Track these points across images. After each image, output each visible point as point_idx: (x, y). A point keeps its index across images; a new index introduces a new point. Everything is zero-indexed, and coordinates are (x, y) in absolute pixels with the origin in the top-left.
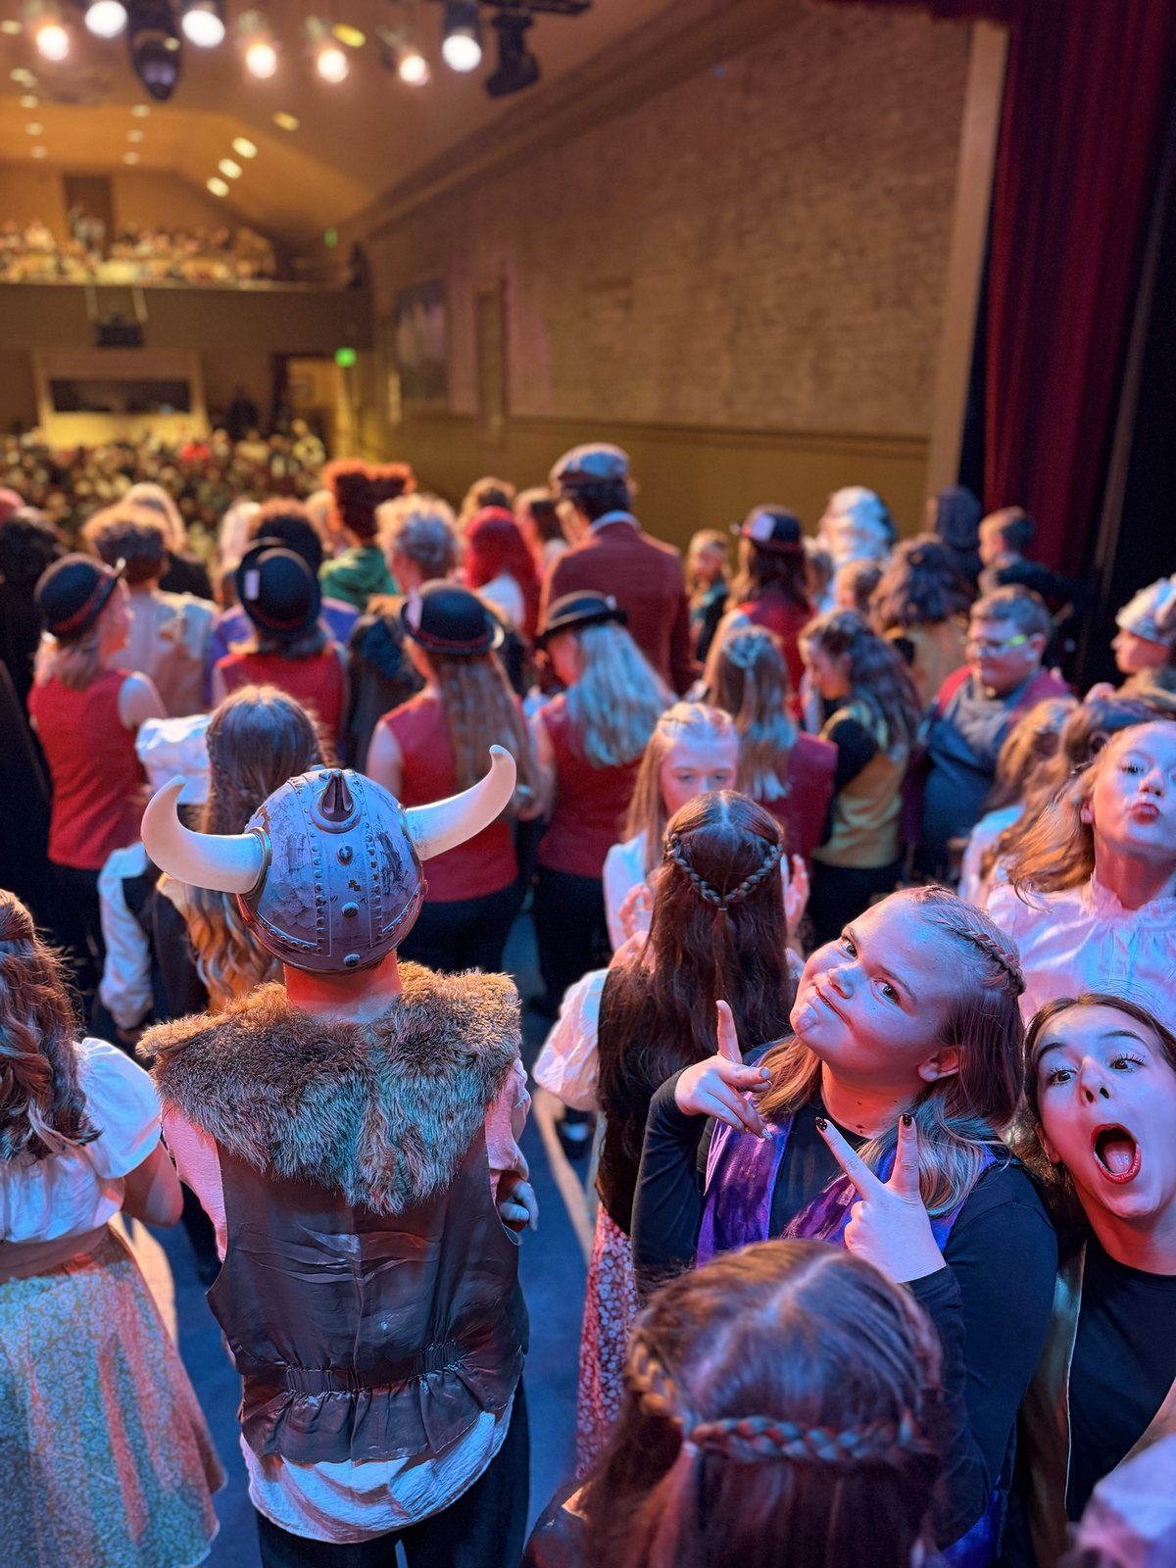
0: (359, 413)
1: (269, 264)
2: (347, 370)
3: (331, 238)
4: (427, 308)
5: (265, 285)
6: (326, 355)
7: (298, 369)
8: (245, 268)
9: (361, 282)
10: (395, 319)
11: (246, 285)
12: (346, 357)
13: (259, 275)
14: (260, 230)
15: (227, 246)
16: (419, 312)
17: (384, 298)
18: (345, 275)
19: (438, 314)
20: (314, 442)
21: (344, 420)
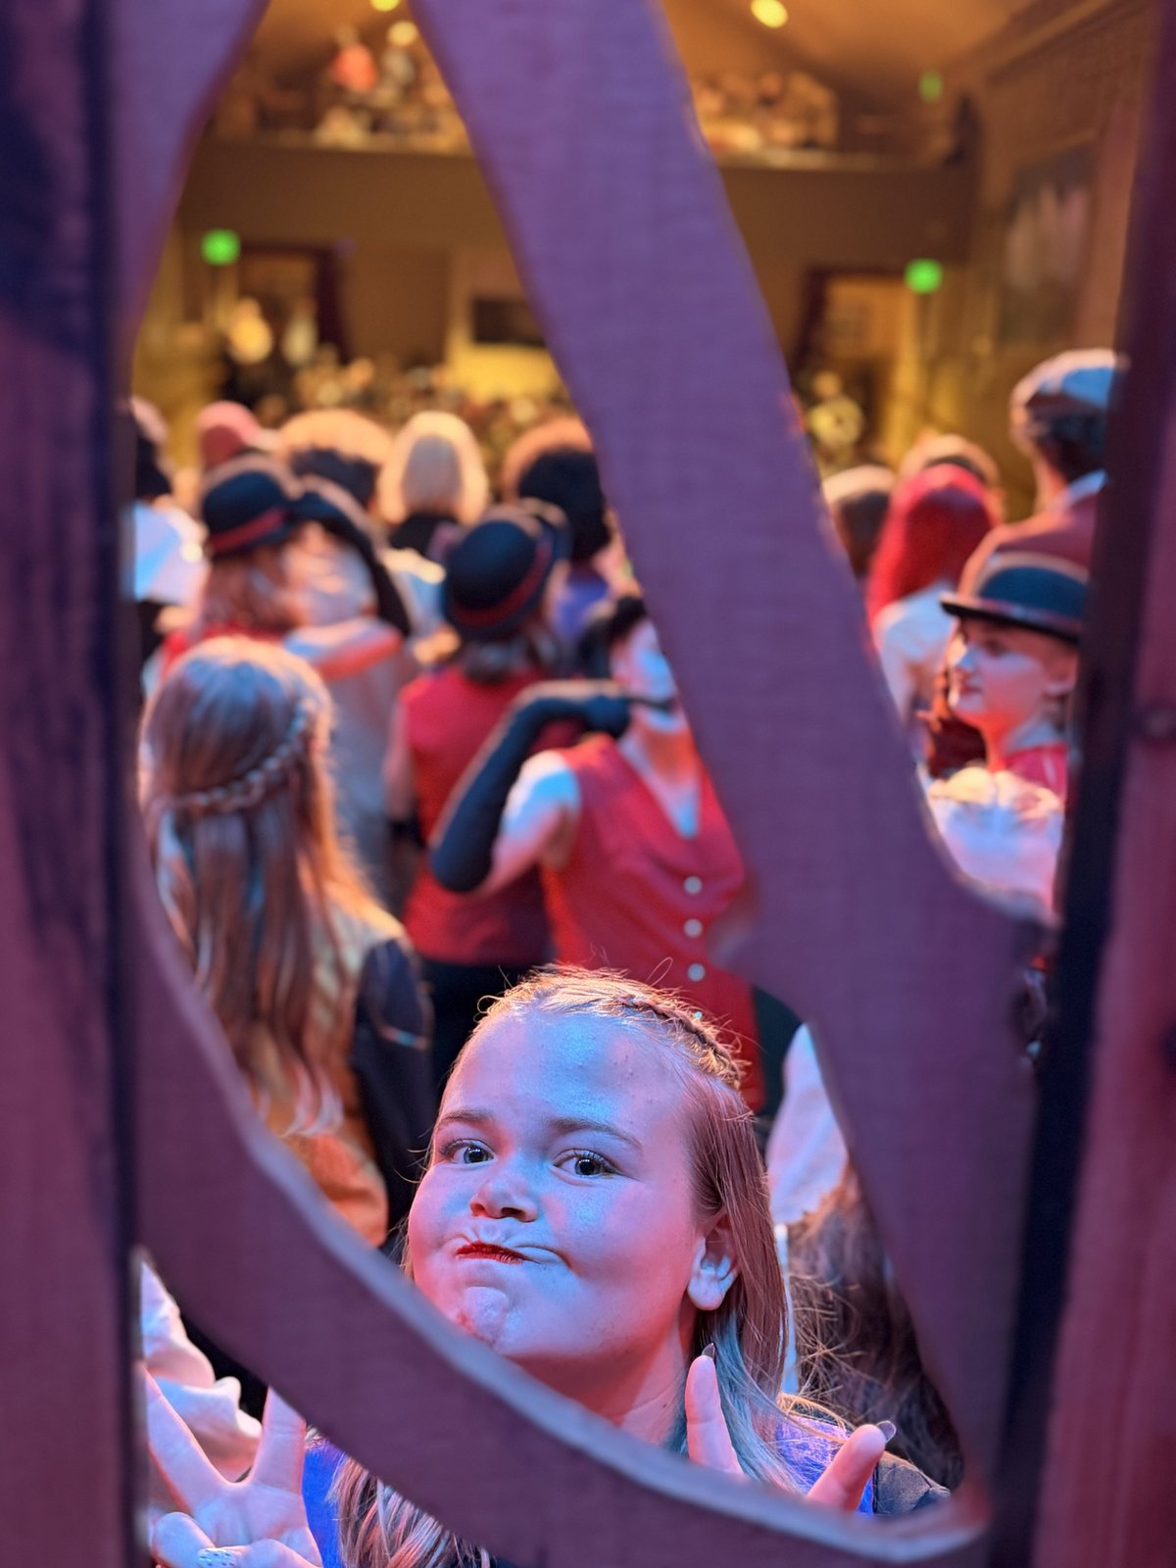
0: (931, 367)
1: (827, 129)
2: (924, 300)
3: (931, 87)
4: (1061, 195)
5: (812, 160)
6: (893, 273)
7: (847, 296)
8: (784, 132)
9: (964, 156)
10: (1008, 214)
11: (782, 159)
12: (924, 277)
13: (808, 144)
14: (822, 74)
15: (768, 102)
16: (1048, 201)
17: (996, 180)
18: (940, 143)
19: (1078, 203)
20: (849, 411)
21: (906, 378)
